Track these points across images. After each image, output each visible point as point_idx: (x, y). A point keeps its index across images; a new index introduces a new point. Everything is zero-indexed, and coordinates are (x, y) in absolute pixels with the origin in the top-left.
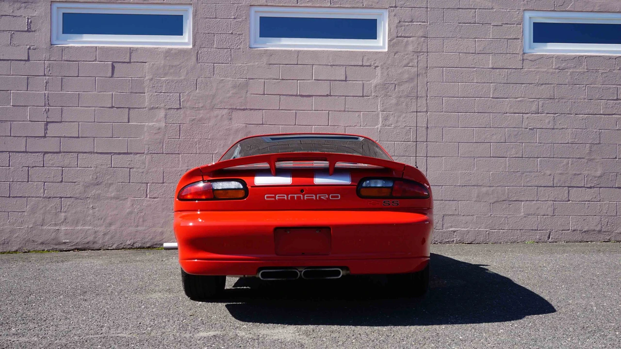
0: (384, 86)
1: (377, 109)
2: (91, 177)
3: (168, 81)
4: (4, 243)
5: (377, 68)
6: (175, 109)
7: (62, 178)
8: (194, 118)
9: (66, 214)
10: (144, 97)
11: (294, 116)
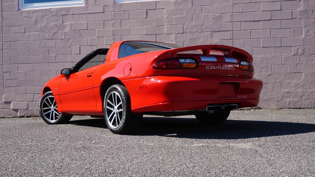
0: (305, 11)
1: (302, 26)
3: (177, 18)
5: (301, 1)
6: (181, 33)
8: (191, 38)
10: (164, 27)
11: (250, 34)
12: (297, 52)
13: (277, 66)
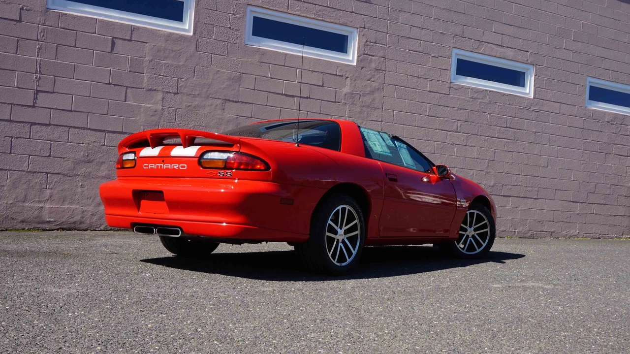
0: (351, 95)
1: (346, 115)
2: (82, 153)
3: (168, 65)
5: (348, 79)
6: (172, 93)
7: (50, 152)
8: (190, 104)
9: (52, 191)
10: (143, 77)
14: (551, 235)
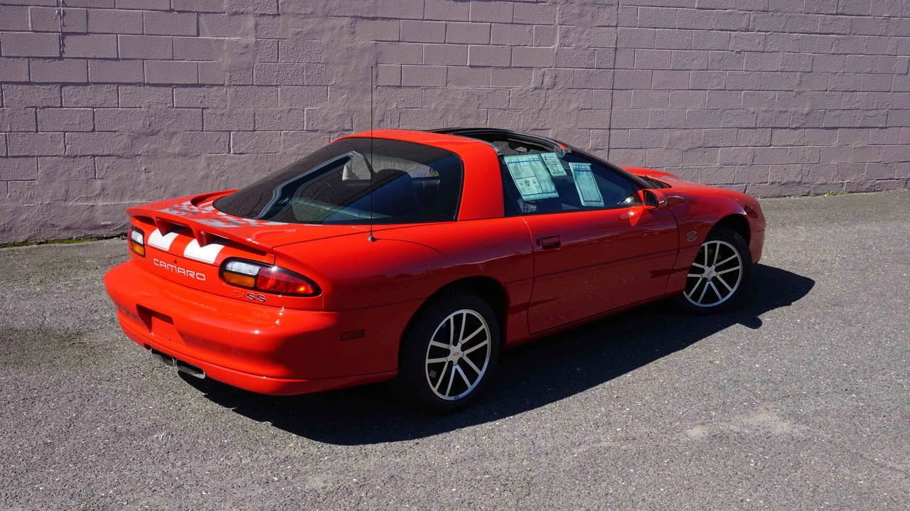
1: (555, 21)
2: (141, 122)
4: (4, 230)
6: (270, 15)
7: (94, 125)
8: (300, 30)
9: (104, 181)
11: (444, 30)
12: (542, 82)
13: (499, 114)
14: (906, 183)
